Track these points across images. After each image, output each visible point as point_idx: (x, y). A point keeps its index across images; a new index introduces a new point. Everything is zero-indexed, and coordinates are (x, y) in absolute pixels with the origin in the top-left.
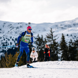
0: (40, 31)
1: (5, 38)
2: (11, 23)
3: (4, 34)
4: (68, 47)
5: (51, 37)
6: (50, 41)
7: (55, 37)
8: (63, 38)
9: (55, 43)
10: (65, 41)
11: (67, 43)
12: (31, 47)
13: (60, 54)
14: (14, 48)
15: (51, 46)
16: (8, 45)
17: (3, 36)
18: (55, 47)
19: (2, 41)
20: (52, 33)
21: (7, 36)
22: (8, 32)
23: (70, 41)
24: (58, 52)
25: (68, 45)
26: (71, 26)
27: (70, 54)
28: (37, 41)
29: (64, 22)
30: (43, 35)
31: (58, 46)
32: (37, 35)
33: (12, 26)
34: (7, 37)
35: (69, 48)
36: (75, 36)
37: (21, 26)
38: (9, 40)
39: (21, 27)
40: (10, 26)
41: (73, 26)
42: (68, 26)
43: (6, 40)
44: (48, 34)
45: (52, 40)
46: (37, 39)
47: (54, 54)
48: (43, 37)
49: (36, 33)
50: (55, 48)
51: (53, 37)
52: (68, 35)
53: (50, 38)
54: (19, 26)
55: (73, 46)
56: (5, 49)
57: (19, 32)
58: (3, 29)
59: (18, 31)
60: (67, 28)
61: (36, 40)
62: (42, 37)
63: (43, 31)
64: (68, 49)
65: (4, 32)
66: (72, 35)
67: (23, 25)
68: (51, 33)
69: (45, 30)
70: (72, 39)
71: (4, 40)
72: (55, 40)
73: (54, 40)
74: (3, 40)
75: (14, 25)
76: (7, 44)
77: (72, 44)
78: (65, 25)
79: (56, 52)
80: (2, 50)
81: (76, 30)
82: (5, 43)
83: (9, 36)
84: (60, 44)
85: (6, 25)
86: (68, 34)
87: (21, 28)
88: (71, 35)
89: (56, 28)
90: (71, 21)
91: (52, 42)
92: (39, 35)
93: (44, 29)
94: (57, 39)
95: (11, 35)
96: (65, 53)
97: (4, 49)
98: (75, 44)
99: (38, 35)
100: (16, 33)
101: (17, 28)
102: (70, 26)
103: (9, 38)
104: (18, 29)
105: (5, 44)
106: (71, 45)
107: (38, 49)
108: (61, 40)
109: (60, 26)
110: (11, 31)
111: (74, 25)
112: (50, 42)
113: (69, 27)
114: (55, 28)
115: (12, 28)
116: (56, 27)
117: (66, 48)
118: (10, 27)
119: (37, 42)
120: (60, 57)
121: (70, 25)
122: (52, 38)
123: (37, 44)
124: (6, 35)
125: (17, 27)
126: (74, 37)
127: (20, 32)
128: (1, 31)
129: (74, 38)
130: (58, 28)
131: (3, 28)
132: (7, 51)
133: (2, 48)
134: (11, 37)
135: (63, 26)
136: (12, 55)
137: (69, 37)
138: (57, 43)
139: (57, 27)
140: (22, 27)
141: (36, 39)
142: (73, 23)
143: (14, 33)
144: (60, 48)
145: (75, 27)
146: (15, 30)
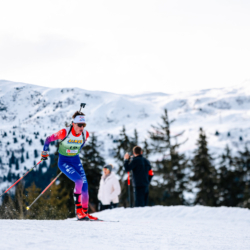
0: (128, 116)
1: (17, 134)
2: (38, 90)
3: (15, 123)
4: (216, 171)
5: (166, 137)
6: (160, 150)
7: (175, 137)
8: (203, 141)
9: (175, 157)
10: (209, 152)
11: (213, 156)
12: (100, 167)
13: (190, 191)
14: (44, 170)
15: (162, 166)
16: (28, 157)
17: (12, 130)
18: (175, 168)
19: (8, 143)
20: (167, 123)
21: (24, 129)
22: (27, 116)
23: (225, 153)
24: (185, 185)
25: (217, 163)
26: (228, 104)
27: (222, 194)
28: (119, 148)
29: (209, 90)
30: (138, 131)
31: (184, 166)
32: (121, 128)
33: (41, 98)
34: (24, 134)
35: (221, 174)
36: (241, 139)
37: (71, 98)
38: (30, 142)
39: (70, 102)
40: (36, 99)
41: (237, 104)
42: (218, 105)
43: (20, 141)
44: (153, 127)
45: (167, 147)
46: (120, 141)
47: (172, 190)
48: (139, 135)
49: (117, 122)
50: (175, 171)
51: (169, 137)
52: (217, 134)
53: (162, 139)
54: (63, 98)
55: (233, 168)
56: (17, 172)
57: (62, 117)
58: (12, 108)
59: (59, 116)
60: (217, 111)
61: (116, 145)
62: (137, 137)
63: (140, 117)
64: (218, 177)
65: (14, 118)
66: (232, 134)
67: (78, 97)
68: (165, 125)
69: (146, 115)
70: (231, 147)
71: (15, 141)
72: (177, 146)
73: (174, 147)
74: (12, 141)
75: (47, 95)
76: (25, 155)
77: (231, 163)
78: (210, 102)
79: (177, 187)
80: (6, 175)
81: (244, 120)
82: (18, 151)
83: (29, 130)
84: (192, 161)
85: (23, 94)
86: (220, 131)
87: (71, 106)
88: (229, 135)
89: (182, 110)
90: (231, 90)
91: (168, 152)
92: (126, 128)
93: (143, 110)
94: (184, 143)
95: (37, 126)
96: (208, 191)
97: (14, 170)
98: (238, 163)
99: (124, 130)
100: (53, 121)
101: (59, 105)
102: (224, 106)
103: (32, 137)
104: (59, 109)
105: (18, 155)
106: (228, 166)
107: (122, 173)
108: (197, 147)
109: (193, 102)
110: (38, 114)
111: (240, 101)
112: (160, 152)
113: (221, 108)
114: (179, 110)
115: (41, 104)
116: (181, 107)
117: (210, 173)
118: (34, 101)
119: (118, 153)
120: (192, 202)
121: (227, 101)
122: (168, 141)
123: (118, 156)
124: (23, 126)
125: (57, 102)
126: (237, 140)
127: (65, 120)
128: (7, 115)
129: (236, 145)
130: (186, 110)
131: (12, 103)
132: (21, 176)
133: (7, 167)
134: (37, 134)
135: (203, 105)
136: (38, 189)
137: (221, 140)
138: (182, 157)
139: (185, 107)
140: (73, 102)
141: (115, 141)
142: (236, 95)
143: (46, 122)
144: (192, 174)
145: (243, 108)
146: (51, 112)
